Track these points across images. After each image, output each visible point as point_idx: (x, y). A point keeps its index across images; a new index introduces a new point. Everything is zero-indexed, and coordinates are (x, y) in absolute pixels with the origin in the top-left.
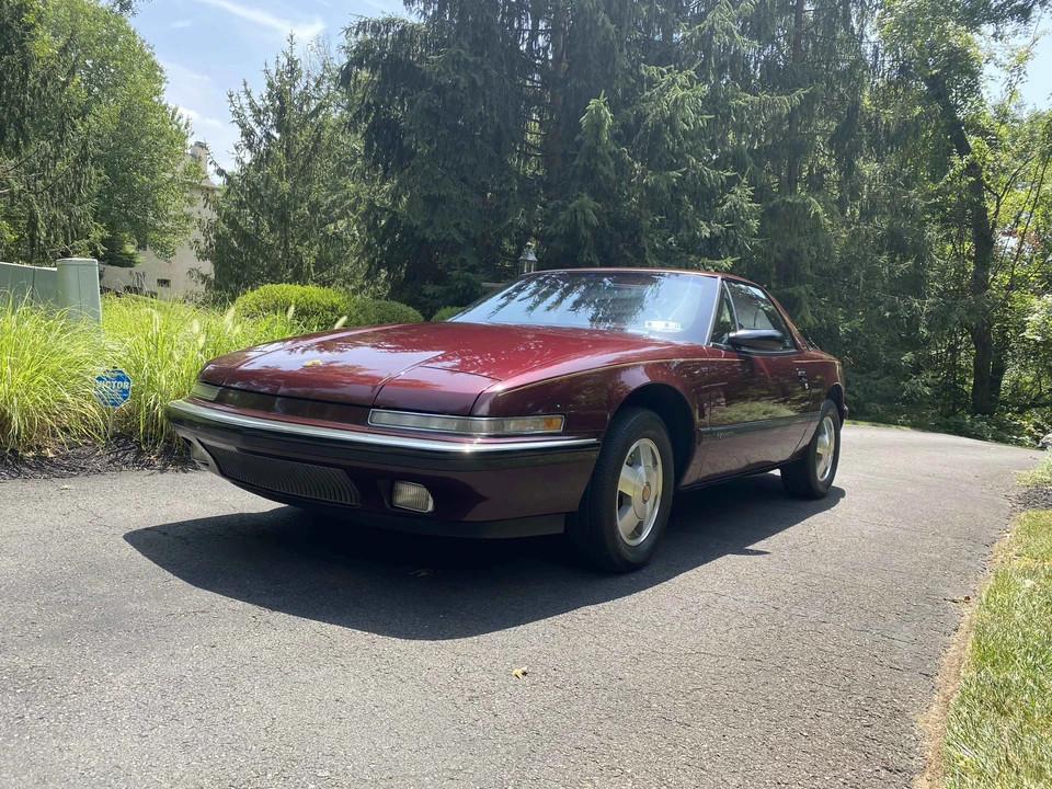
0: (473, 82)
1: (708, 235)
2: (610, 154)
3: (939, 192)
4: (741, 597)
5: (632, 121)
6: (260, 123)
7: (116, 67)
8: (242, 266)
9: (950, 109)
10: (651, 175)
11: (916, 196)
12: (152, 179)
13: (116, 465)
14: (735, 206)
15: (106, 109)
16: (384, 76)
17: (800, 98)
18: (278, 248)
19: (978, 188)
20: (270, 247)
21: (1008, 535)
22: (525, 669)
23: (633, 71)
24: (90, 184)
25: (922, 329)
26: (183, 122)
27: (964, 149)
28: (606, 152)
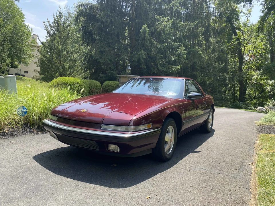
0: (111, 21)
1: (173, 60)
2: (148, 39)
3: (230, 46)
4: (197, 167)
5: (154, 31)
6: (52, 30)
7: (11, 14)
8: (49, 68)
9: (232, 24)
10: (159, 45)
11: (225, 47)
12: (22, 45)
13: (25, 133)
14: (180, 52)
15: (9, 26)
16: (87, 19)
17: (196, 23)
18: (58, 63)
19: (239, 44)
20: (56, 63)
21: (257, 142)
22: (149, 196)
23: (153, 17)
24: (6, 48)
25: (227, 81)
26: (30, 29)
27: (236, 34)
28: (147, 39)
